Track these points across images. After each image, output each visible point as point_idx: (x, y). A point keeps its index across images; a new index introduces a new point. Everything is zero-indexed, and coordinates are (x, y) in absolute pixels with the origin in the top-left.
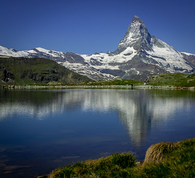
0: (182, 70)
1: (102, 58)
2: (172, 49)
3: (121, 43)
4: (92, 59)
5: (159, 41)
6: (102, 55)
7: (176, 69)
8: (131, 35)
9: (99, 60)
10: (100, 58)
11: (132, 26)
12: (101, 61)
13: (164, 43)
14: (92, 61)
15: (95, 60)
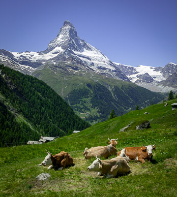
0: (105, 69)
1: (32, 56)
2: (99, 53)
3: (51, 43)
4: (21, 56)
5: (88, 44)
6: (32, 53)
7: (100, 68)
8: (61, 36)
9: (28, 58)
10: (30, 56)
11: (63, 29)
12: (30, 58)
13: (92, 47)
14: (21, 58)
15: (25, 57)
